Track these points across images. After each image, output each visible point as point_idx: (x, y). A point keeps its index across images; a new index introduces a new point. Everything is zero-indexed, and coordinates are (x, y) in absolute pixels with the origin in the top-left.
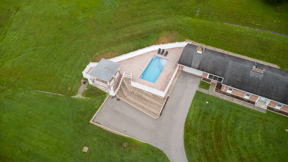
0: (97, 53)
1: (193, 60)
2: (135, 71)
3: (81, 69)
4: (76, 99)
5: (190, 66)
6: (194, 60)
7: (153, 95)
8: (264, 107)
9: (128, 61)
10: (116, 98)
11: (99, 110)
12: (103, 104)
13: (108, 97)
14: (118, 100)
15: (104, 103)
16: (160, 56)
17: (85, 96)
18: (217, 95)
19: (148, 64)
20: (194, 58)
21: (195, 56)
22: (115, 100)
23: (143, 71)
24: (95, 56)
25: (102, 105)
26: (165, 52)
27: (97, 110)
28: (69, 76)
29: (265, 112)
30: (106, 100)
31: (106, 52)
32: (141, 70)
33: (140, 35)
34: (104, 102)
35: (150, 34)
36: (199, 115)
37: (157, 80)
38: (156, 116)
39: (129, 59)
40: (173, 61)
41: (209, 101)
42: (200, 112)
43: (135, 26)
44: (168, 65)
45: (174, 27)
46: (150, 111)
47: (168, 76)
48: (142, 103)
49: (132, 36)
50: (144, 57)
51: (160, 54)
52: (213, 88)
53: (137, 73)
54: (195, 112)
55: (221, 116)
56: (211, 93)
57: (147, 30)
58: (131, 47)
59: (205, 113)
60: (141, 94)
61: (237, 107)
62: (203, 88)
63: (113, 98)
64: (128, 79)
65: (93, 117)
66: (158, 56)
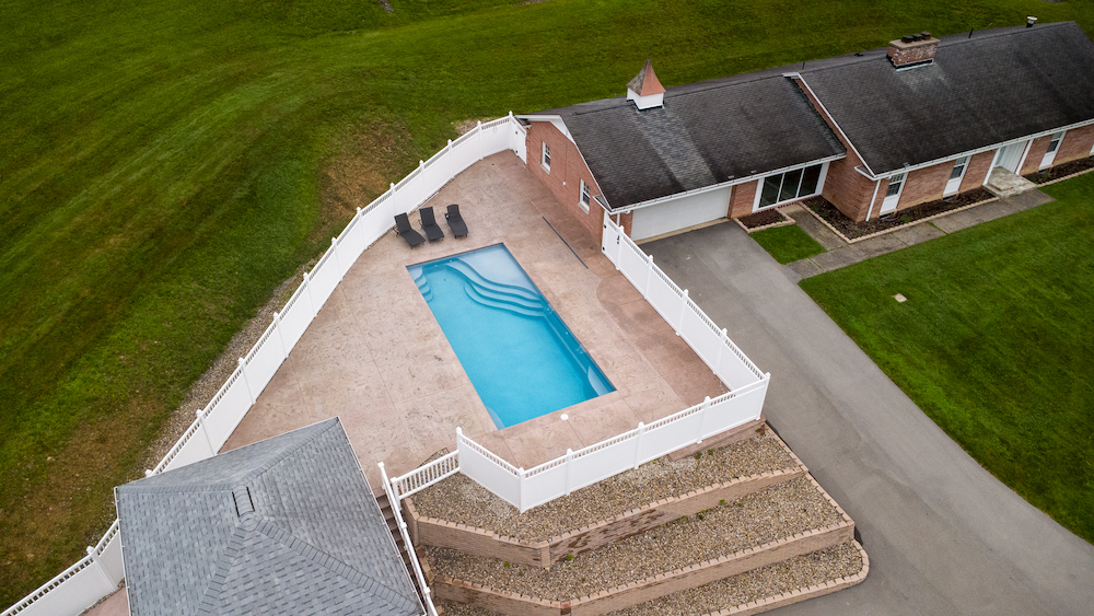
1: (660, 152)
2: (413, 413)
5: (676, 187)
6: (666, 151)
7: (698, 455)
8: (1022, 185)
9: (286, 393)
16: (430, 252)
18: (872, 246)
19: (434, 325)
20: (652, 140)
23: (466, 380)
26: (440, 220)
29: (1048, 200)
33: (199, 206)
35: (255, 175)
36: (962, 373)
37: (599, 363)
38: (844, 560)
39: (281, 376)
40: (525, 234)
41: (894, 287)
42: (944, 356)
43: (114, 174)
44: (539, 265)
45: (349, 94)
46: (784, 567)
47: (615, 309)
48: (698, 560)
49: (152, 236)
50: (359, 305)
51: (427, 244)
52: (825, 232)
53: (450, 414)
54: (935, 374)
55: (1014, 310)
56: (851, 255)
57: (216, 163)
58: (213, 307)
59: (966, 345)
60: (646, 508)
61: (983, 237)
62: (802, 256)
64: (438, 493)
66: (423, 259)
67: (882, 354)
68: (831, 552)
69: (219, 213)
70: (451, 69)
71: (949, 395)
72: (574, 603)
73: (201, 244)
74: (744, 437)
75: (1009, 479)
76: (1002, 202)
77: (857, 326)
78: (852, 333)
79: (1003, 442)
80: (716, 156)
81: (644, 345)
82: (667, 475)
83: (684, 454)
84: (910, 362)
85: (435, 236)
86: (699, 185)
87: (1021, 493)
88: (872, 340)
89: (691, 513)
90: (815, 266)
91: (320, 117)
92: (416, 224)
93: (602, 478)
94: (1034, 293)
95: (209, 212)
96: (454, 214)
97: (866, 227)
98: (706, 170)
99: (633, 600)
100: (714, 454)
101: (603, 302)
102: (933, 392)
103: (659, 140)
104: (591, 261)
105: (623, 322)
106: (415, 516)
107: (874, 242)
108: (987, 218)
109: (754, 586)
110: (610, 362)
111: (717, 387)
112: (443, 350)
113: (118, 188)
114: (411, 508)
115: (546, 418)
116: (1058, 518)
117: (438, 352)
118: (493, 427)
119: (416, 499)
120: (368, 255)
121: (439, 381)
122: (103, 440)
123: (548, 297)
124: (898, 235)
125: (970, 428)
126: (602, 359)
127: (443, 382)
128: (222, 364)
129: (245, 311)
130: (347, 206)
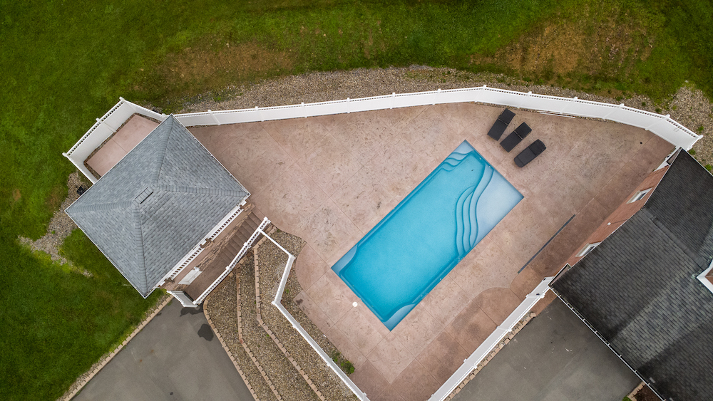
0: (183, 37)
1: (649, 309)
2: (327, 212)
3: (80, 110)
4: (31, 260)
6: (654, 314)
9: (320, 130)
10: (199, 322)
11: (108, 359)
12: (133, 335)
13: (165, 303)
14: (206, 332)
15: (137, 331)
16: (492, 151)
17: (72, 258)
19: (409, 189)
20: (662, 299)
21: (673, 290)
22: (190, 328)
23: (365, 231)
24: (171, 49)
25: (129, 339)
26: (529, 139)
27: (96, 359)
28: (22, 134)
30: (153, 315)
31: (230, 37)
32: (359, 218)
34: (141, 327)
37: (413, 312)
39: (332, 118)
40: (543, 210)
44: (506, 235)
47: (477, 306)
50: (412, 130)
51: (498, 143)
53: (334, 234)
58: (370, 44)
63: (188, 315)
64: (275, 252)
65: (71, 388)
66: (479, 148)
81: (443, 339)
85: (509, 144)
96: (537, 148)
98: (648, 356)
101: (481, 296)
103: (665, 305)
104: (530, 273)
105: (463, 318)
106: (256, 247)
110: (416, 320)
112: (388, 205)
114: (260, 242)
115: (351, 293)
117: (384, 202)
118: (332, 264)
120: (468, 108)
121: (360, 215)
123: (471, 255)
126: (417, 313)
128: (337, 76)
129: (383, 61)
130: (524, 59)
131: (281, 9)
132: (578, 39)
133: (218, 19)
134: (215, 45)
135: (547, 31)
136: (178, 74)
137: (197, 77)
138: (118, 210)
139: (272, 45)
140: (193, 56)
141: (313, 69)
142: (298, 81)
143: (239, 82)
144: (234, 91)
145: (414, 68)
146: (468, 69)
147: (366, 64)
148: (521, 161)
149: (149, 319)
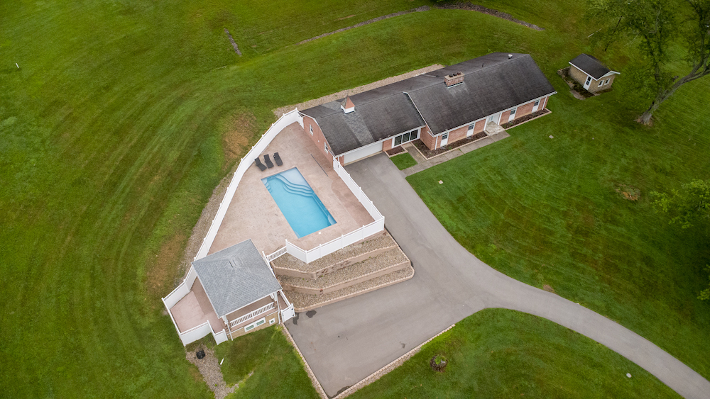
0: (140, 272)
2: (270, 234)
5: (359, 145)
7: (363, 243)
8: (499, 130)
10: (303, 316)
11: (308, 367)
12: (299, 351)
13: (287, 331)
14: (311, 314)
15: (297, 348)
16: (269, 173)
18: (435, 161)
19: (274, 203)
21: (348, 121)
22: (305, 320)
23: (286, 222)
24: (143, 281)
25: (300, 353)
26: (272, 159)
27: (305, 374)
29: (508, 136)
30: (291, 338)
31: (154, 253)
33: (181, 161)
34: (295, 346)
35: (199, 145)
36: (456, 209)
37: (331, 214)
38: (407, 272)
39: (223, 224)
40: (304, 162)
41: (439, 178)
42: (452, 203)
43: (148, 150)
44: (310, 176)
45: (228, 102)
46: (388, 275)
47: (337, 192)
48: (361, 274)
49: (169, 175)
51: (267, 169)
52: (419, 156)
53: (282, 234)
54: (447, 211)
55: (480, 185)
56: (427, 165)
57: (184, 141)
58: (194, 200)
59: (460, 199)
60: (345, 260)
61: (477, 154)
62: (408, 166)
63: (298, 321)
64: (281, 259)
65: (318, 392)
66: (267, 176)
67: (431, 204)
68: (404, 270)
69: (189, 162)
70: (270, 84)
71: (450, 218)
72: (324, 288)
73: (185, 176)
74: (379, 236)
75: (464, 245)
76: (490, 138)
77: (424, 194)
78: (421, 197)
79: (464, 232)
80: (375, 131)
81: (347, 206)
82: (352, 250)
83: (358, 243)
84: (439, 207)
85: (270, 166)
86: (368, 143)
87: (467, 249)
88: (428, 199)
89: (360, 261)
90: (413, 170)
91: (219, 115)
92: (263, 161)
93: (332, 252)
94: (489, 178)
95: (185, 163)
96: (277, 156)
97: (434, 153)
98: (371, 137)
99: (342, 287)
100: (368, 243)
101: (333, 190)
102: (445, 217)
103: (353, 126)
104: (330, 173)
105: (340, 198)
106: (275, 266)
107: (437, 159)
108: (481, 146)
109: (379, 281)
110: (335, 213)
111: (371, 220)
112: (278, 212)
113: (151, 156)
114: (273, 264)
115: (314, 234)
116: (477, 256)
117: (276, 213)
118: (297, 238)
119: (274, 261)
120: (246, 175)
121: (277, 223)
122: (170, 249)
123: (314, 189)
124: (446, 155)
125: (455, 229)
126: (333, 213)
127: (279, 223)
128: (201, 220)
129: (205, 200)
130: (234, 153)
131: (155, 225)
132: (236, 133)
133: (142, 252)
134: (154, 261)
135: (227, 140)
136: (157, 286)
137: (164, 279)
138: (234, 280)
139: (170, 238)
140: (152, 274)
141: (191, 229)
142: (194, 238)
143: (178, 262)
144: (182, 267)
145: (215, 191)
146: (227, 173)
147: (203, 207)
148: (279, 162)
149: (293, 341)
